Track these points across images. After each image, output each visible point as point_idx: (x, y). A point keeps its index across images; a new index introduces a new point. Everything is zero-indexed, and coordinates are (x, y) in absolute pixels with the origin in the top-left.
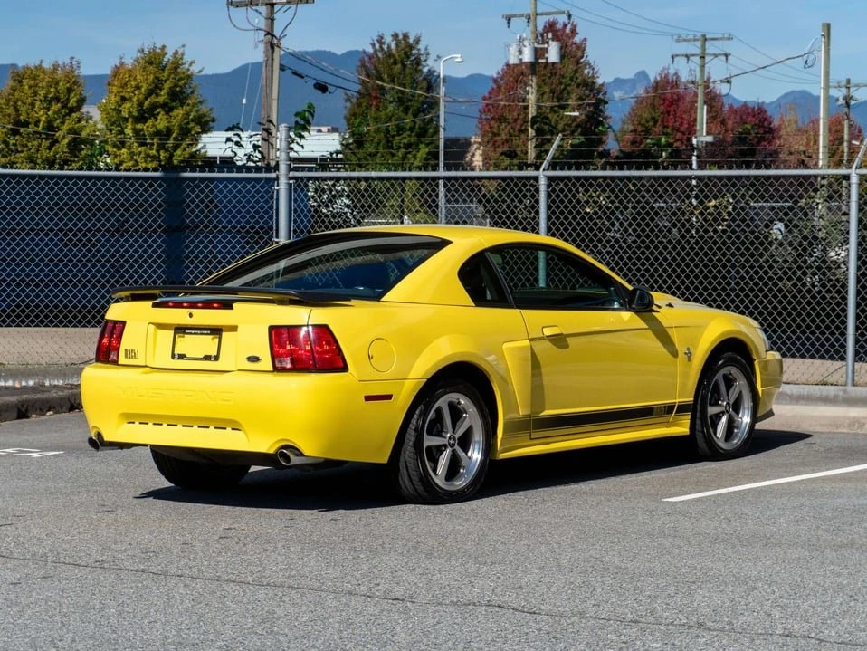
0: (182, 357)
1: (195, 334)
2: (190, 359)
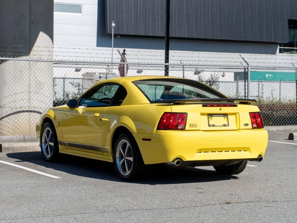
0: (213, 126)
1: (217, 117)
2: (217, 126)
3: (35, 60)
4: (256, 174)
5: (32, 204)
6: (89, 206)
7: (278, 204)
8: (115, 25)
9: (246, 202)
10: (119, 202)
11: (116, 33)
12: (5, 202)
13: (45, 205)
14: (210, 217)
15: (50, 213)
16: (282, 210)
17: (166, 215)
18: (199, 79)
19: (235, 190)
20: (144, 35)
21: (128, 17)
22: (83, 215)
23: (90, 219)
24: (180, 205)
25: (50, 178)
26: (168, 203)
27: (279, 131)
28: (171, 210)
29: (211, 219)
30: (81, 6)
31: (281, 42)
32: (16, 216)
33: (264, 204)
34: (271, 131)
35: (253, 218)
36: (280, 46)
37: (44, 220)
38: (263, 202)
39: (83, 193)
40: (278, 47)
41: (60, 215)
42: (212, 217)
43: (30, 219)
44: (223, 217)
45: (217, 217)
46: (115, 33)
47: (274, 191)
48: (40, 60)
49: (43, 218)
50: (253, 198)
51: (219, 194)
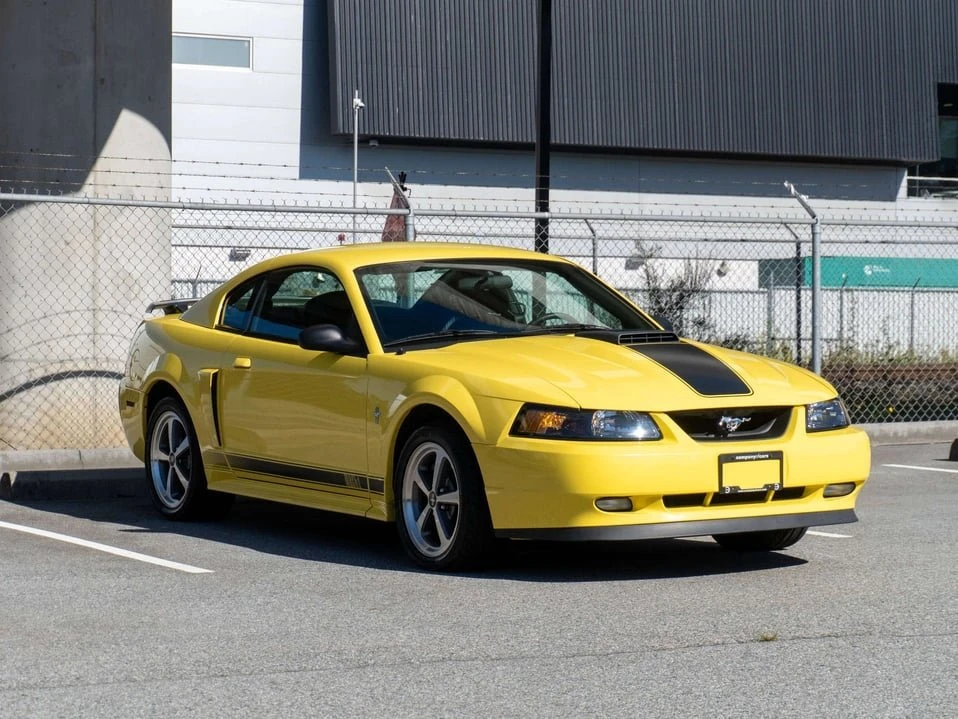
3: (115, 202)
4: (850, 558)
5: (126, 645)
6: (313, 649)
7: (930, 642)
8: (362, 104)
9: (823, 636)
10: (409, 637)
11: (367, 133)
12: (37, 638)
13: (170, 646)
14: (712, 678)
15: (189, 668)
16: (942, 658)
17: (566, 673)
18: (648, 276)
19: (785, 605)
20: (457, 137)
21: (405, 78)
22: (297, 674)
23: (322, 685)
24: (610, 646)
25: (177, 572)
26: (571, 640)
27: (917, 435)
28: (580, 659)
29: (712, 684)
30: (249, 41)
31: (914, 159)
32: (78, 679)
33: (882, 642)
34: (891, 435)
35: (851, 680)
36: (909, 175)
37: (172, 688)
38: (878, 635)
39: (290, 613)
40: (903, 177)
41: (222, 676)
42: (715, 677)
43: (124, 685)
44: (753, 677)
45: (733, 678)
46: (362, 132)
47: (914, 606)
48: (131, 202)
49: (167, 683)
50: (847, 626)
51: (733, 614)
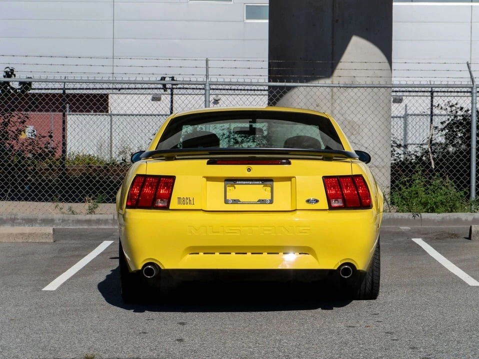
0: (236, 202)
1: (245, 184)
2: (243, 203)
